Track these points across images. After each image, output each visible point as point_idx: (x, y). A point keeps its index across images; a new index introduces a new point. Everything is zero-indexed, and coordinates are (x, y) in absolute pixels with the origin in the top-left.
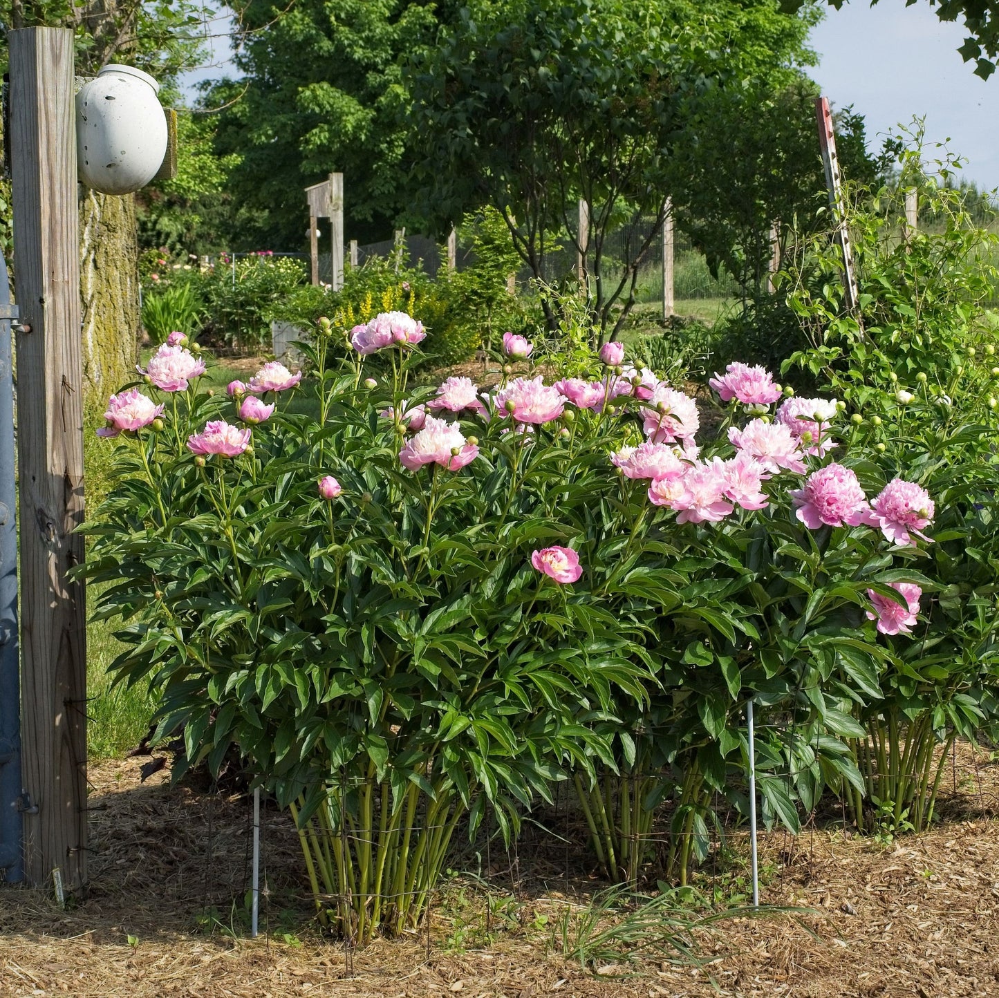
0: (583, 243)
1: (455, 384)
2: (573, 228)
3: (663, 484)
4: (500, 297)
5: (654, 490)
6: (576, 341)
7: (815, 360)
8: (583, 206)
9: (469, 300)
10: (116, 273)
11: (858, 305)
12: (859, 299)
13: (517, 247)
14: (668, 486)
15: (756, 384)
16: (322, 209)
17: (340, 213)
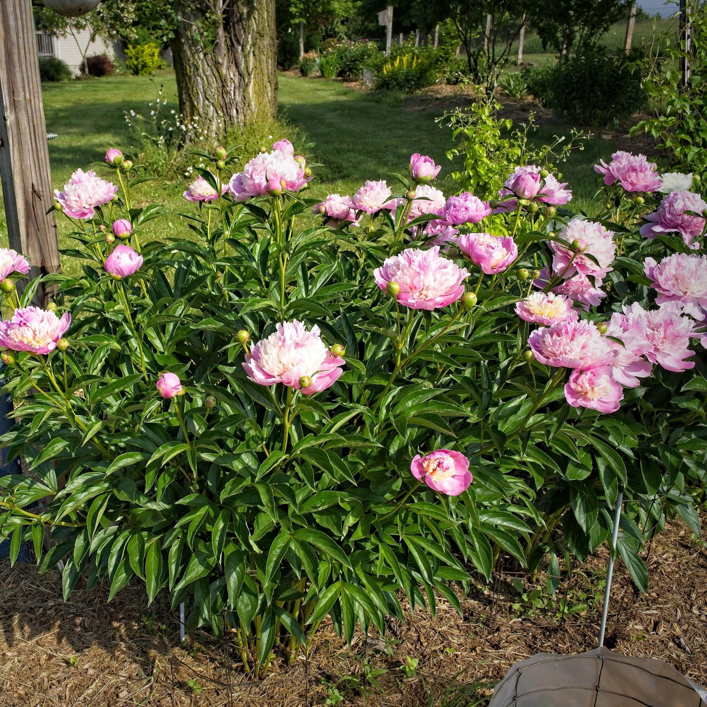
0: (487, 33)
1: (372, 189)
2: (484, 27)
3: (585, 378)
4: (451, 58)
5: (573, 386)
6: (484, 117)
7: (655, 127)
8: (489, 17)
9: (438, 60)
10: (264, 58)
11: (690, 85)
12: (690, 79)
13: (460, 37)
14: (591, 383)
15: (641, 175)
16: (384, 21)
17: (391, 24)
